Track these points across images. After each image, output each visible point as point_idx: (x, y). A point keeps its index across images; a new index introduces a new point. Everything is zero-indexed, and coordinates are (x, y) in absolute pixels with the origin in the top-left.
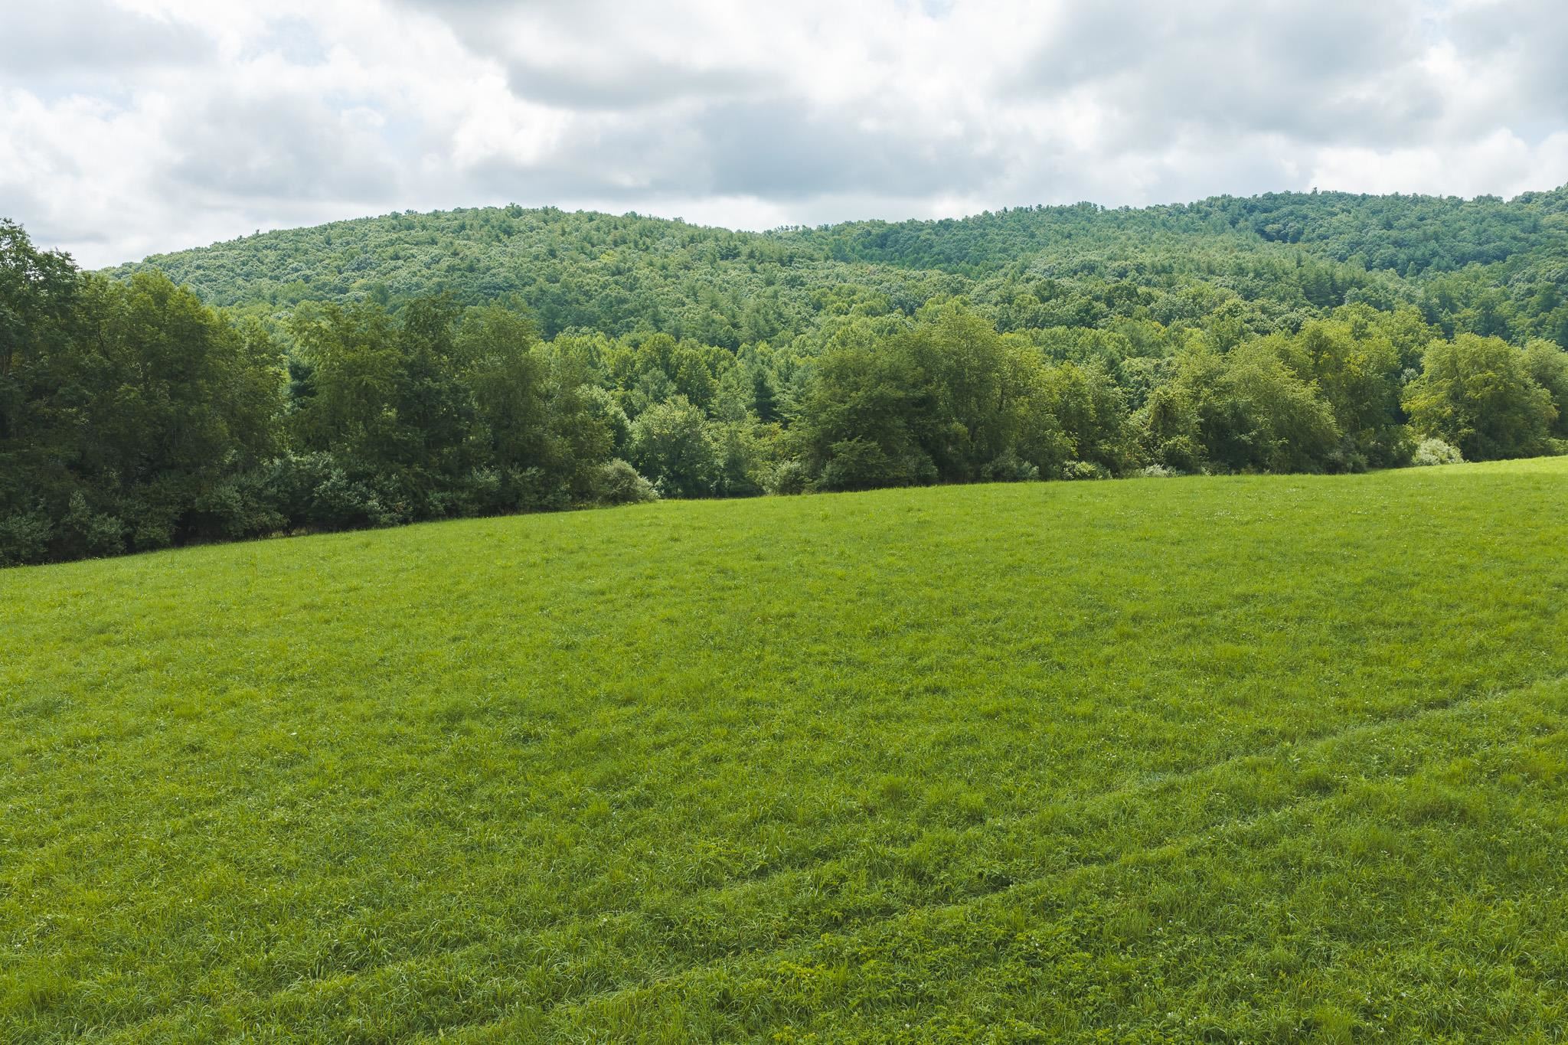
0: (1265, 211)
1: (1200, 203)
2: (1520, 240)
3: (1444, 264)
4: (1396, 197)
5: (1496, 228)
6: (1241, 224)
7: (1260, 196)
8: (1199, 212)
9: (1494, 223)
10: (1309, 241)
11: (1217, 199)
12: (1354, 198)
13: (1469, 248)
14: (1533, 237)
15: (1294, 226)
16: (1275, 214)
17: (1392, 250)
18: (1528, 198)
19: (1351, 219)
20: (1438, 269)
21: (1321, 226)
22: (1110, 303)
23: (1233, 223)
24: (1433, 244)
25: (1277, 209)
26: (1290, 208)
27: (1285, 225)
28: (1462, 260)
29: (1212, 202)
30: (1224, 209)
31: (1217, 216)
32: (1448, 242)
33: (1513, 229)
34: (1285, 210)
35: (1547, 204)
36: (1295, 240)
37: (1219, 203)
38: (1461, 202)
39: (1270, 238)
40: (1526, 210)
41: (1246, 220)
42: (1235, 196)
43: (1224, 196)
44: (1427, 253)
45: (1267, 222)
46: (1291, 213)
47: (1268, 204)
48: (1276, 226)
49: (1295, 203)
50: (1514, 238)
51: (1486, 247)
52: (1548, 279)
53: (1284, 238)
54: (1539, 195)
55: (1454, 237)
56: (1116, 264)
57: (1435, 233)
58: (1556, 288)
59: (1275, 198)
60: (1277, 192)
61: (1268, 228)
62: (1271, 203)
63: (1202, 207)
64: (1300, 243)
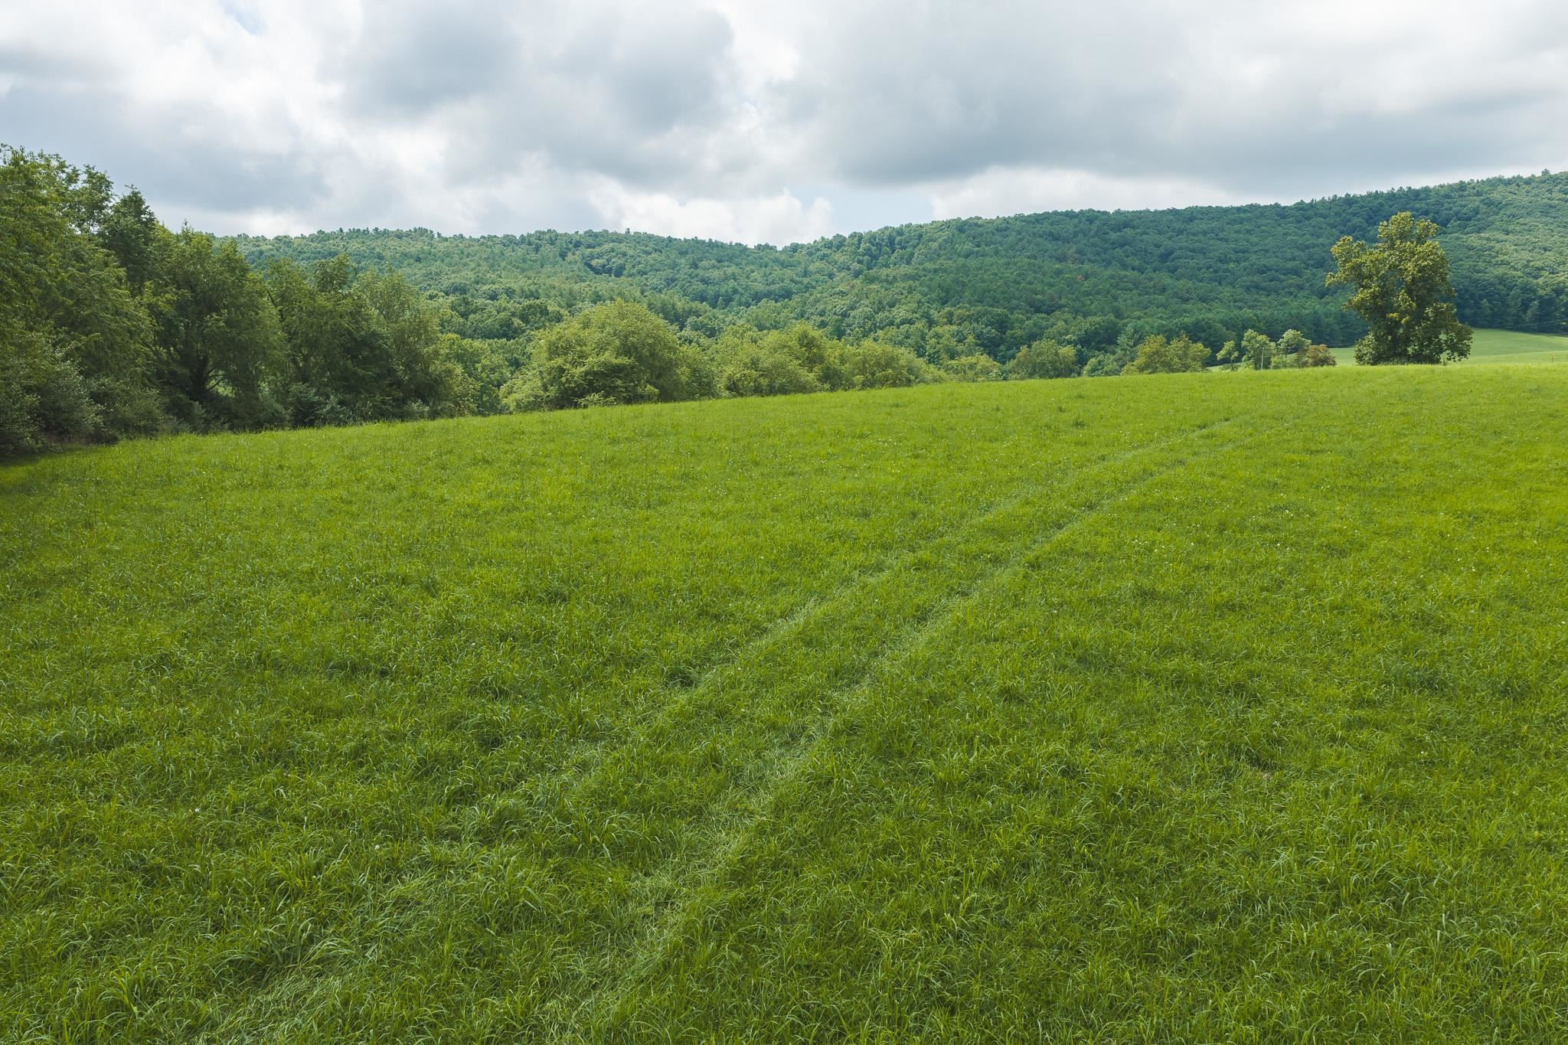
0: (589, 247)
1: (529, 235)
2: (796, 283)
3: (743, 300)
4: (696, 241)
5: (778, 272)
6: (570, 257)
7: (581, 232)
8: (530, 244)
9: (776, 268)
10: (631, 275)
11: (544, 233)
12: (662, 240)
13: (760, 287)
14: (806, 281)
15: (616, 262)
16: (598, 250)
17: (702, 287)
18: (795, 248)
19: (663, 258)
20: (740, 304)
21: (639, 263)
22: (524, 318)
23: (563, 256)
24: (732, 283)
25: (600, 245)
26: (611, 245)
27: (608, 261)
28: (757, 297)
29: (540, 235)
30: (552, 243)
31: (546, 249)
32: (743, 281)
33: (789, 273)
34: (607, 246)
35: (810, 254)
36: (618, 274)
37: (547, 237)
38: (745, 249)
39: (597, 272)
40: (796, 258)
41: (574, 254)
42: (559, 231)
43: (549, 231)
44: (730, 290)
45: (592, 257)
46: (613, 250)
47: (591, 240)
48: (600, 261)
49: (613, 241)
50: (792, 281)
51: (772, 287)
52: (835, 314)
53: (609, 271)
54: (803, 246)
55: (748, 278)
56: (485, 287)
57: (733, 274)
58: (842, 321)
59: (596, 235)
60: (596, 230)
61: (594, 263)
62: (595, 239)
63: (532, 239)
64: (623, 277)
